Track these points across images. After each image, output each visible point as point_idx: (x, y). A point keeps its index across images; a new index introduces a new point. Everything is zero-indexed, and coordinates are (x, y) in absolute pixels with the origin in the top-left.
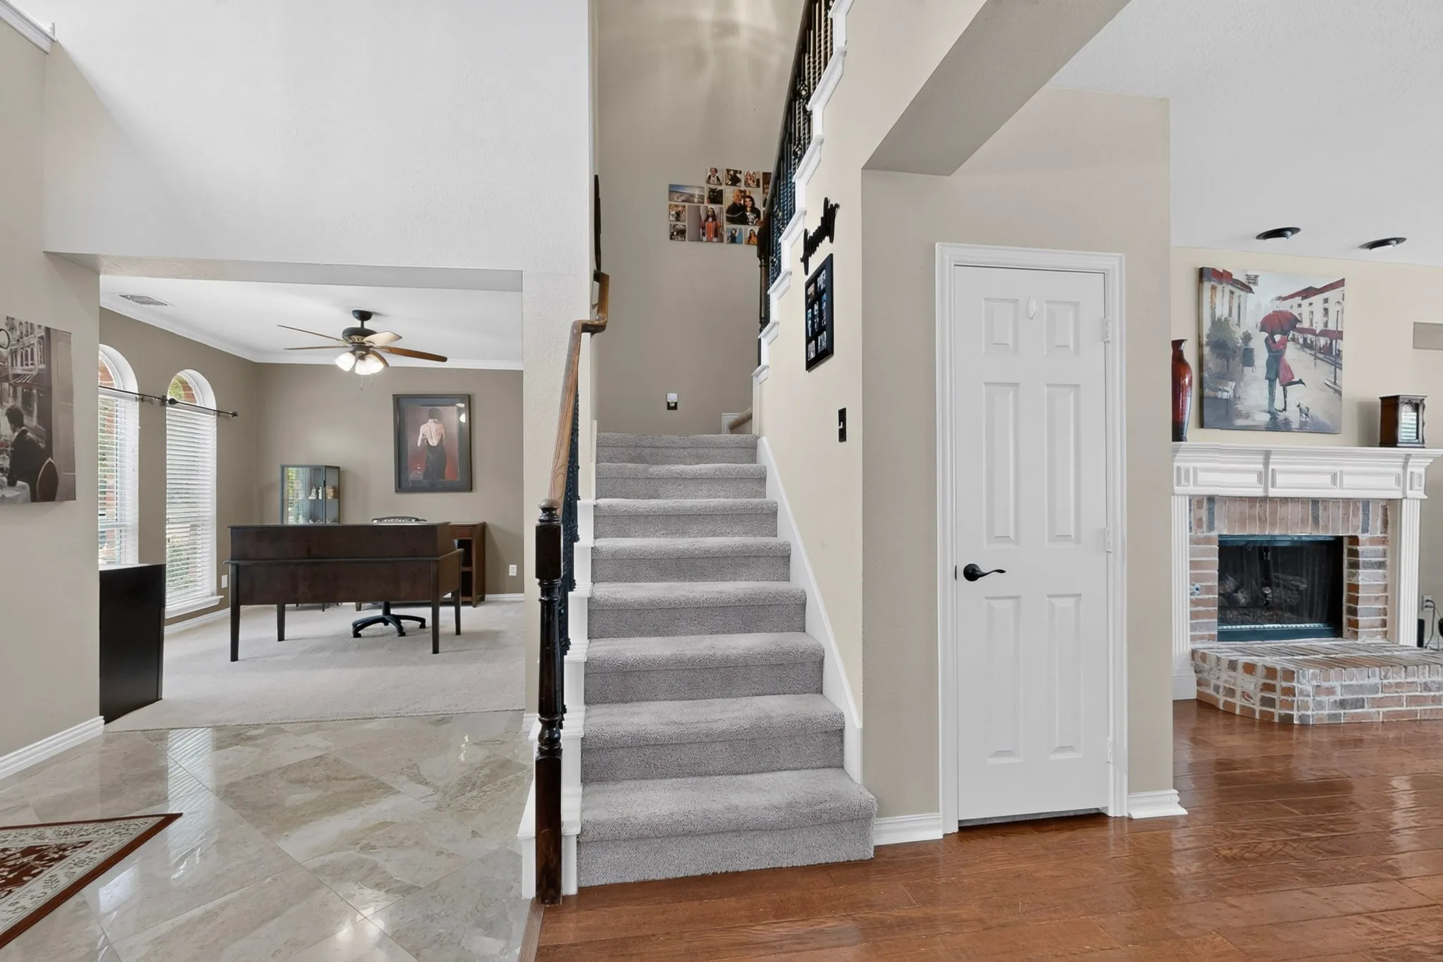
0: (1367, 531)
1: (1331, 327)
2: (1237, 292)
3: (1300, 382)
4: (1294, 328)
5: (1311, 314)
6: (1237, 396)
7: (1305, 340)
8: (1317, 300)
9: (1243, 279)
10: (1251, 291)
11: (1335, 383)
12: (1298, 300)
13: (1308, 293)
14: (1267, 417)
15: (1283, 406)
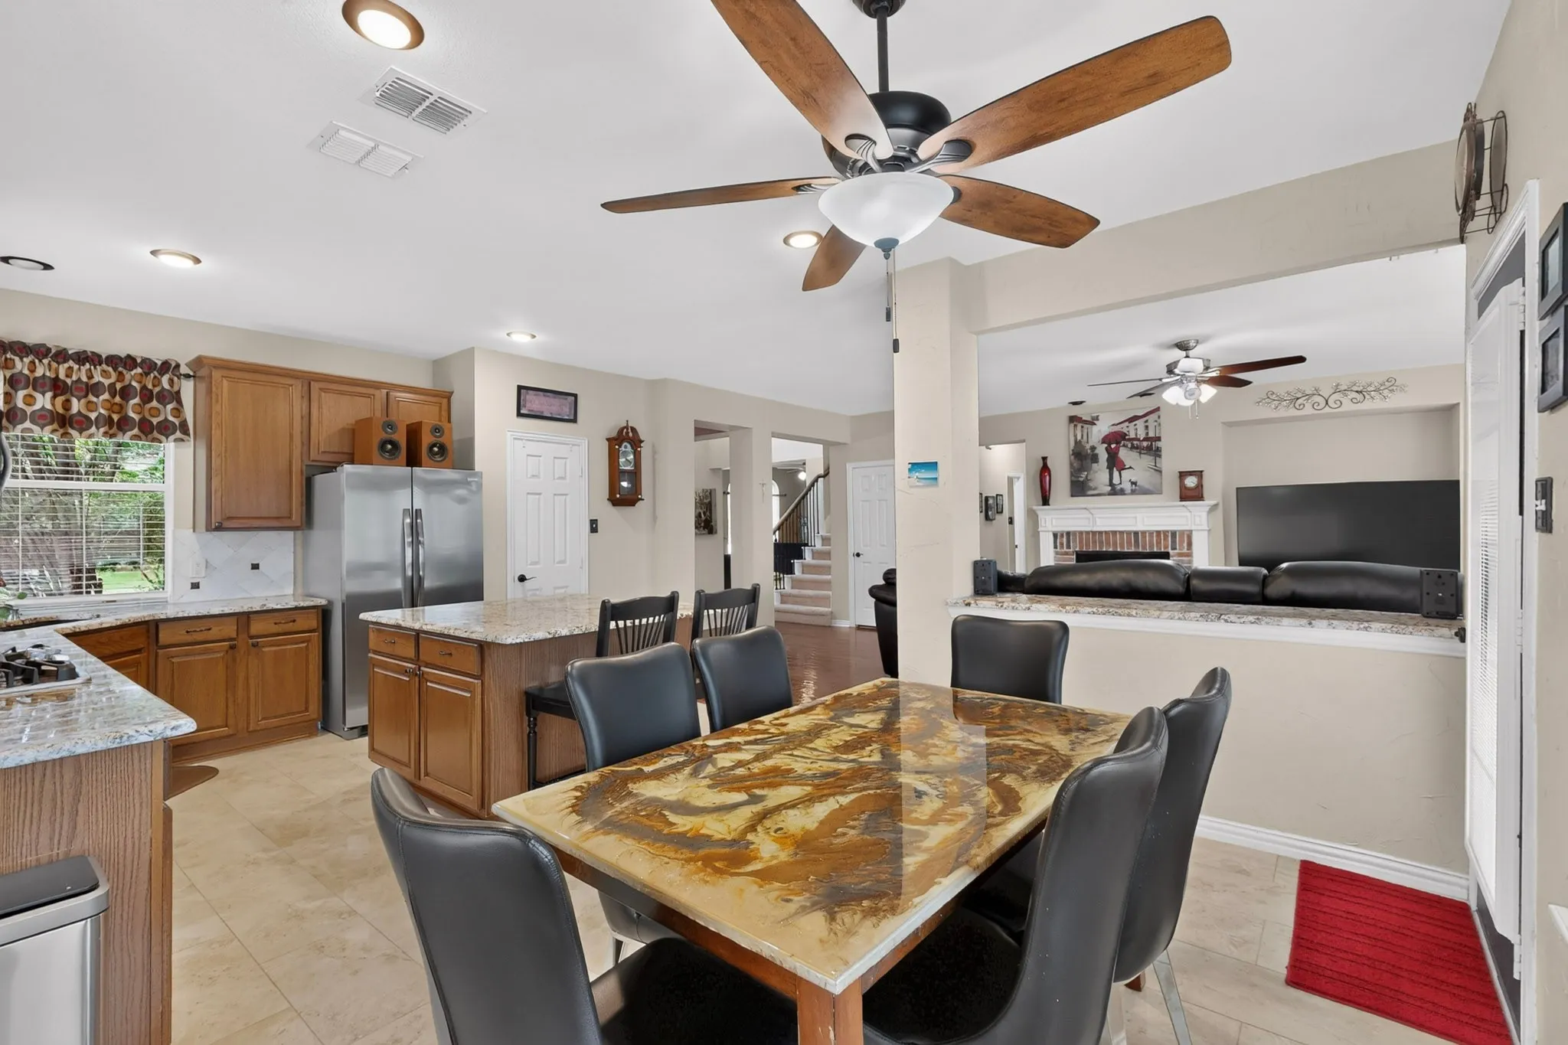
0: (1175, 549)
1: (1151, 434)
2: (1086, 426)
3: (1130, 468)
4: (1124, 439)
5: (1137, 430)
6: (1089, 478)
7: (1132, 444)
8: (1140, 423)
9: (1089, 419)
10: (1095, 424)
11: (1156, 466)
12: (1127, 424)
13: (1132, 420)
14: (1110, 488)
15: (1119, 482)
